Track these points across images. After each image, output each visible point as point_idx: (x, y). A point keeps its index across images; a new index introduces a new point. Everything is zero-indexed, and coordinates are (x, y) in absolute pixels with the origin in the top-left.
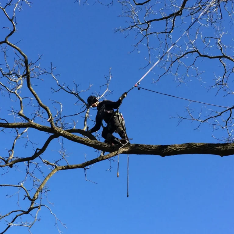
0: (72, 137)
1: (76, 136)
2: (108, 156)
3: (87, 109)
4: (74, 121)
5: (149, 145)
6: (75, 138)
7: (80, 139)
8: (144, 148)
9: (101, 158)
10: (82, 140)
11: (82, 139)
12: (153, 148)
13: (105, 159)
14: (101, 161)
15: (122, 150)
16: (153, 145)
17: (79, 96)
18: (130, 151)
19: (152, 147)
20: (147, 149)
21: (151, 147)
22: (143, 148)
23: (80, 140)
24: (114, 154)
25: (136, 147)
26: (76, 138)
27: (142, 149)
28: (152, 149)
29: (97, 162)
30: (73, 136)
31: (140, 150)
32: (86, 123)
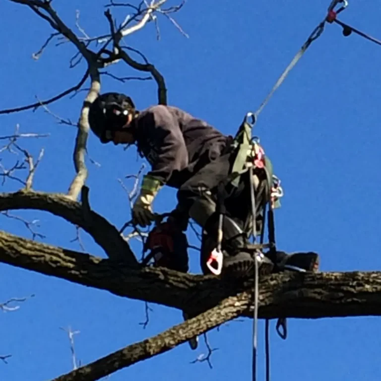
0: (12, 248)
1: (29, 245)
2: (167, 341)
3: (89, 79)
4: (26, 154)
5: (353, 276)
6: (24, 251)
7: (48, 257)
8: (330, 290)
9: (138, 351)
10: (56, 262)
11: (55, 258)
12: (367, 286)
13: (157, 353)
14: (141, 362)
15: (233, 305)
16: (369, 274)
17: (53, 14)
18: (266, 306)
19: (368, 282)
20: (341, 294)
21: (359, 285)
22: (325, 292)
23: (46, 262)
24: (195, 325)
25: (295, 288)
26: (30, 252)
27: (319, 297)
28: (367, 293)
29: (120, 367)
30: (15, 246)
31: (314, 299)
32: (82, 158)
